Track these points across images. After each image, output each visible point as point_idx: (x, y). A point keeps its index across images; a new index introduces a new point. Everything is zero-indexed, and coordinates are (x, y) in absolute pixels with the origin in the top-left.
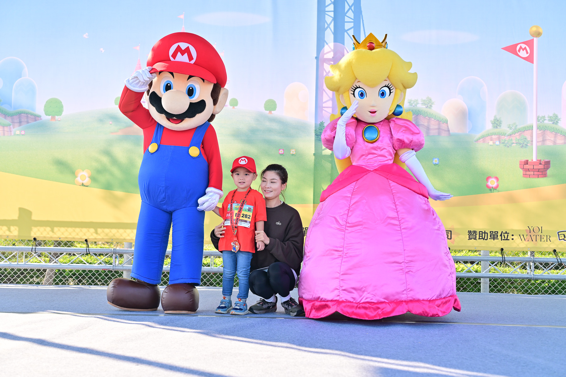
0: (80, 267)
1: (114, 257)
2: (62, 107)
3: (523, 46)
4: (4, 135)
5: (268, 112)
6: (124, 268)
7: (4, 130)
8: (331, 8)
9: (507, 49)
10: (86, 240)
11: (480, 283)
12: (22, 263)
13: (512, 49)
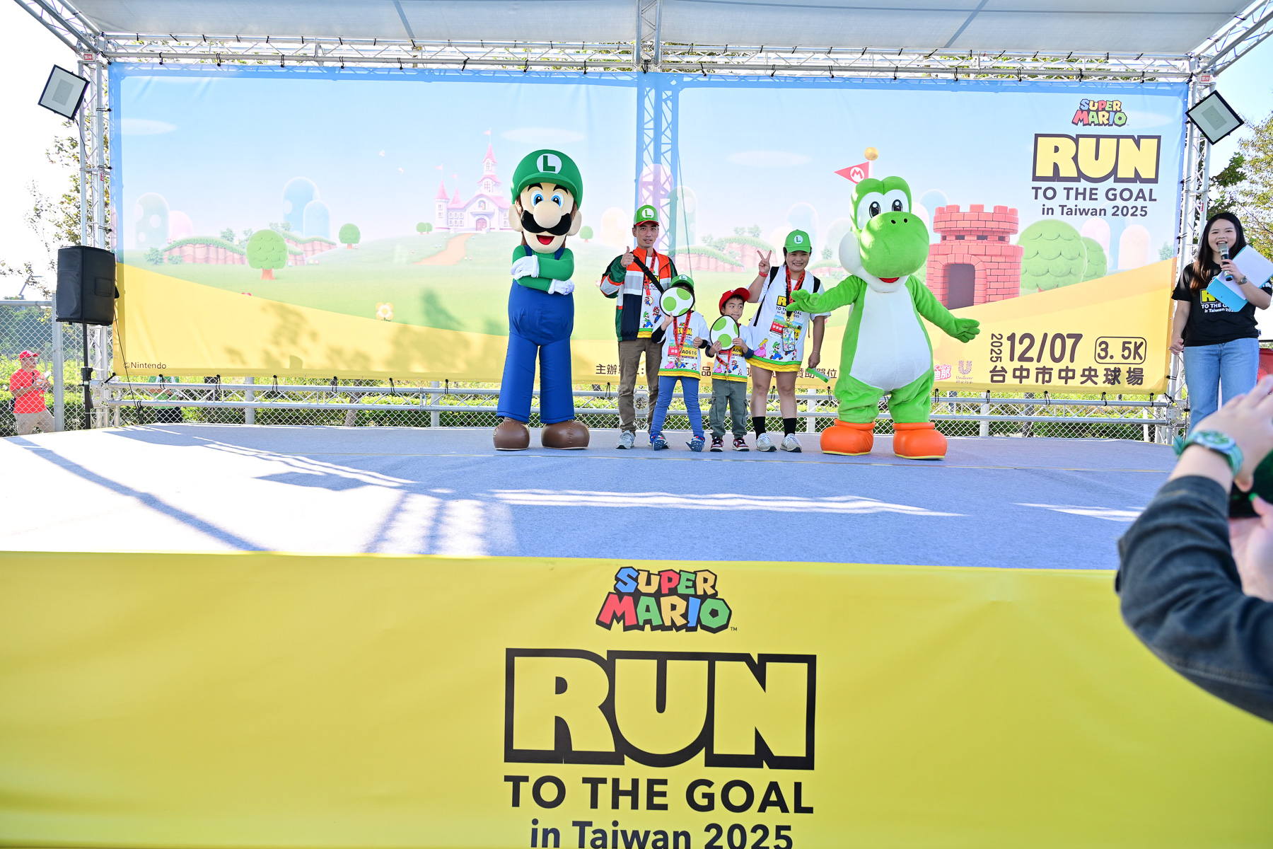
0: (384, 406)
1: (421, 397)
2: (359, 233)
3: (858, 169)
4: (296, 264)
5: (584, 240)
6: (433, 408)
7: (296, 260)
8: (651, 125)
9: (840, 172)
10: (391, 379)
11: (805, 423)
12: (324, 403)
13: (846, 173)
